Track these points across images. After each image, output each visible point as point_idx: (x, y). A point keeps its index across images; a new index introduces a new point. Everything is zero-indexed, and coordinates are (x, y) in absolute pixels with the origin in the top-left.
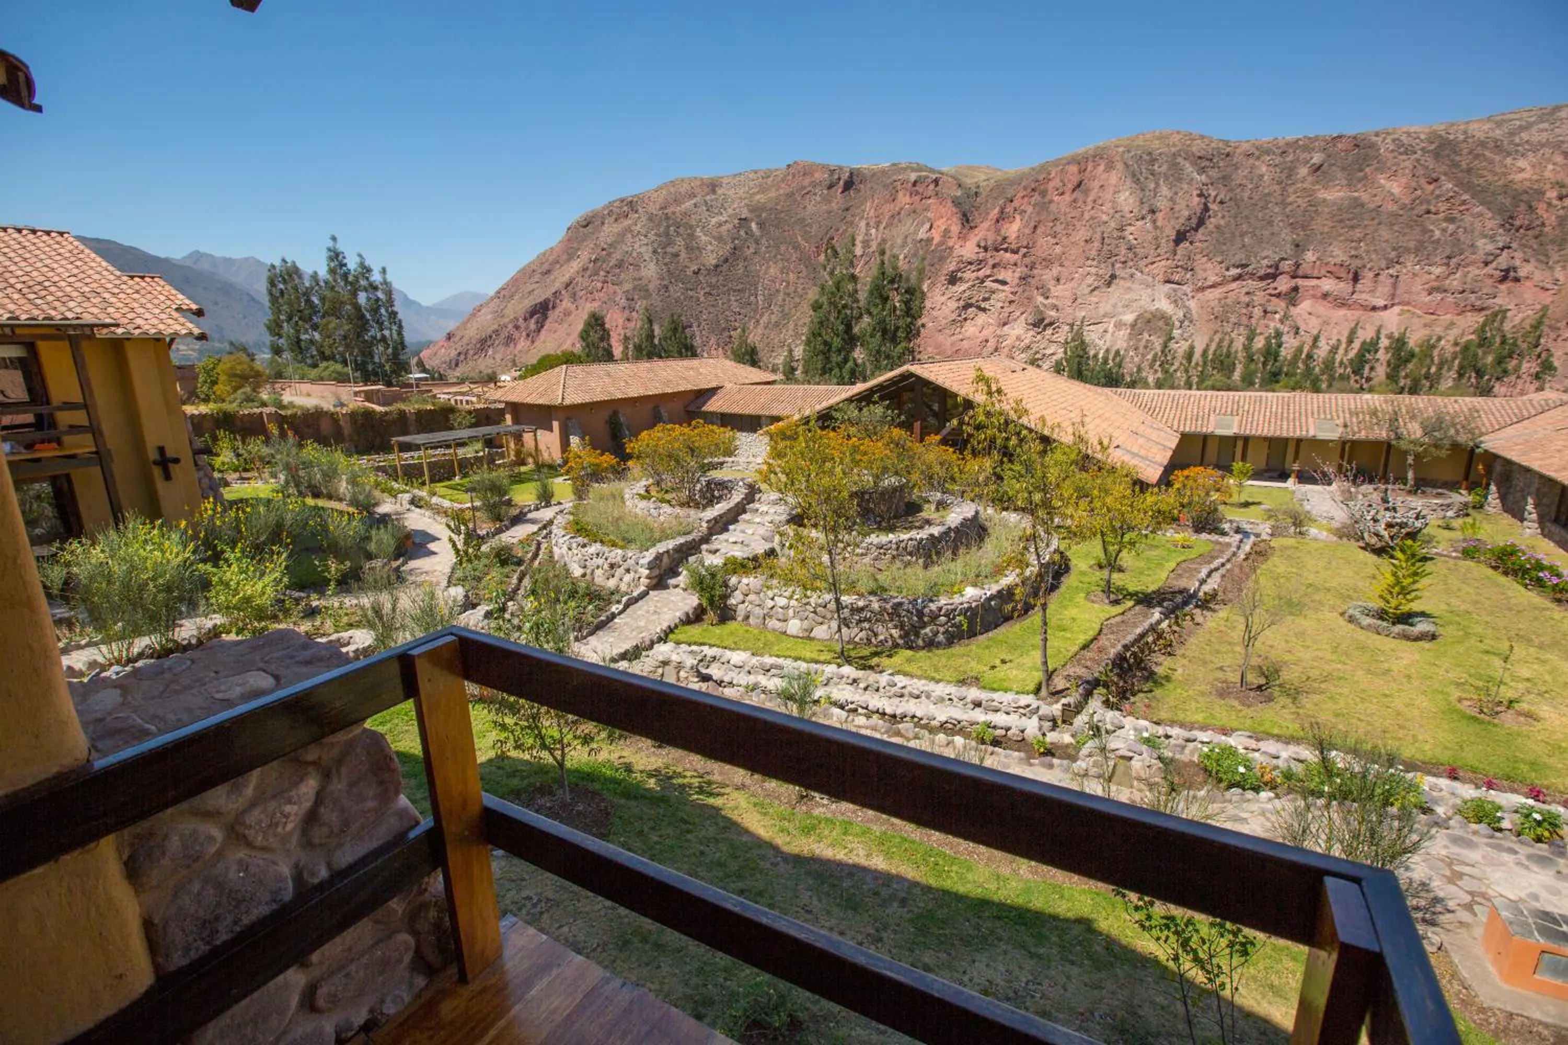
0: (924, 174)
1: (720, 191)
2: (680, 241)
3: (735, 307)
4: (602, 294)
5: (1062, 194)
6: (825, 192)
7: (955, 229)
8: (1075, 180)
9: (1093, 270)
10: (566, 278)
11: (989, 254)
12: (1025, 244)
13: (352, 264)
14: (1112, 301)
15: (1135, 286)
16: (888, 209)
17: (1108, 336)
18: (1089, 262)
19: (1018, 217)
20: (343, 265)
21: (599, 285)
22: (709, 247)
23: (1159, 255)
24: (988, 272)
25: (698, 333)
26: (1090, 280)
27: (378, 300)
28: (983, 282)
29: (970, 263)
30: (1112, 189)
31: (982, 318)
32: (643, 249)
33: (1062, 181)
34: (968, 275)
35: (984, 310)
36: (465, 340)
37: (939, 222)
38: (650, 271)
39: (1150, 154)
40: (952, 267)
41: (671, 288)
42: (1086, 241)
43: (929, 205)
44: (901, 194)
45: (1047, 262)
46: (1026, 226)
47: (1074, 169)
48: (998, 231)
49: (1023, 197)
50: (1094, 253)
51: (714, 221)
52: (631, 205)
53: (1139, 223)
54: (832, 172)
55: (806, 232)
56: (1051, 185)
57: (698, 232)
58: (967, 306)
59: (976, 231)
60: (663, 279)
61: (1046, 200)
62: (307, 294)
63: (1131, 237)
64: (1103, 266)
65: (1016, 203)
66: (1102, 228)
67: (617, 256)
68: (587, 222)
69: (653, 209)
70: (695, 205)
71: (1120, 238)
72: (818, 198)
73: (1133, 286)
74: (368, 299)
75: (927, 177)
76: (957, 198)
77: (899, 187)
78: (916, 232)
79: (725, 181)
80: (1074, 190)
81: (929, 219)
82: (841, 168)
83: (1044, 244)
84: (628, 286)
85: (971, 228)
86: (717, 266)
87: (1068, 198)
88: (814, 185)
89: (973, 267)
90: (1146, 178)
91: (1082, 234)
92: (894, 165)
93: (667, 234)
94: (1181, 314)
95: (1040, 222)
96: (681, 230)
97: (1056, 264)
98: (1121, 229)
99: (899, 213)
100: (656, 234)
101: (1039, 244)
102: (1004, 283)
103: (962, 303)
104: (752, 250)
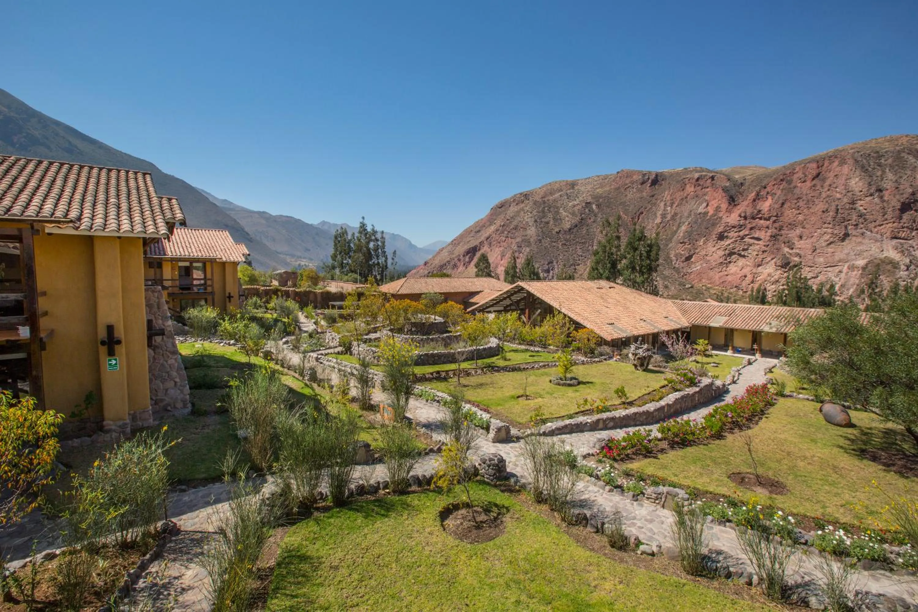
0: (704, 173)
1: (576, 188)
2: (550, 215)
3: (580, 252)
4: (504, 244)
5: (804, 182)
6: (639, 186)
7: (724, 206)
8: (815, 173)
9: (829, 231)
10: (487, 235)
11: (747, 222)
12: (775, 214)
13: (369, 229)
14: (846, 251)
15: (866, 241)
16: (679, 195)
17: (843, 275)
18: (826, 225)
19: (770, 198)
20: (366, 230)
21: (504, 239)
22: (567, 219)
23: (886, 220)
24: (747, 233)
25: (556, 266)
26: (827, 237)
27: (378, 245)
28: (743, 238)
29: (734, 227)
30: (844, 178)
31: (741, 262)
32: (529, 220)
33: (804, 173)
34: (731, 234)
35: (744, 256)
36: (433, 266)
37: (713, 202)
38: (532, 231)
39: (878, 152)
40: (721, 229)
41: (543, 241)
42: (823, 212)
43: (707, 192)
44: (688, 186)
45: (792, 226)
46: (776, 203)
47: (814, 165)
48: (754, 207)
49: (774, 185)
50: (829, 219)
51: (570, 204)
52: (526, 196)
53: (868, 199)
54: (644, 175)
55: (626, 210)
56: (796, 176)
57: (561, 210)
58: (731, 254)
59: (738, 207)
60: (539, 236)
61: (792, 186)
62: (349, 242)
63: (861, 208)
64: (837, 227)
65: (768, 189)
66: (836, 203)
67: (515, 223)
68: (502, 206)
69: (538, 198)
70: (561, 196)
71: (852, 209)
72: (635, 190)
73: (863, 241)
74: (374, 245)
75: (706, 175)
76: (726, 187)
77: (687, 182)
78: (697, 209)
79: (580, 182)
80: (813, 179)
81: (707, 200)
82: (650, 173)
83: (789, 214)
84: (519, 240)
85: (735, 205)
86: (570, 229)
87: (808, 184)
88: (632, 183)
89: (735, 230)
90: (874, 169)
91: (820, 206)
92: (685, 169)
93: (543, 211)
94: (908, 261)
95: (786, 200)
96: (552, 209)
97: (800, 226)
98: (853, 203)
99: (686, 198)
100: (537, 212)
101: (785, 214)
102: (758, 239)
103: (727, 252)
104: (592, 220)
